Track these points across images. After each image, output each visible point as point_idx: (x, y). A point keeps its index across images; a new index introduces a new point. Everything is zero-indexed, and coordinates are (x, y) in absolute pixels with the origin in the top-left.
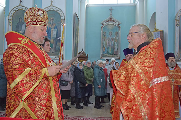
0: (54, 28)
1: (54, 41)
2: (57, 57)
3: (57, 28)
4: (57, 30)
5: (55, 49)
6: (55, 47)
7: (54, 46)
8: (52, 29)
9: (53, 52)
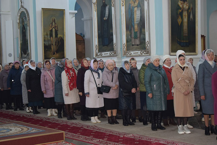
0: (137, 6)
1: (138, 26)
2: (142, 52)
3: (140, 6)
4: (140, 8)
5: (140, 40)
6: (140, 37)
7: (138, 36)
8: (136, 9)
9: (138, 45)
